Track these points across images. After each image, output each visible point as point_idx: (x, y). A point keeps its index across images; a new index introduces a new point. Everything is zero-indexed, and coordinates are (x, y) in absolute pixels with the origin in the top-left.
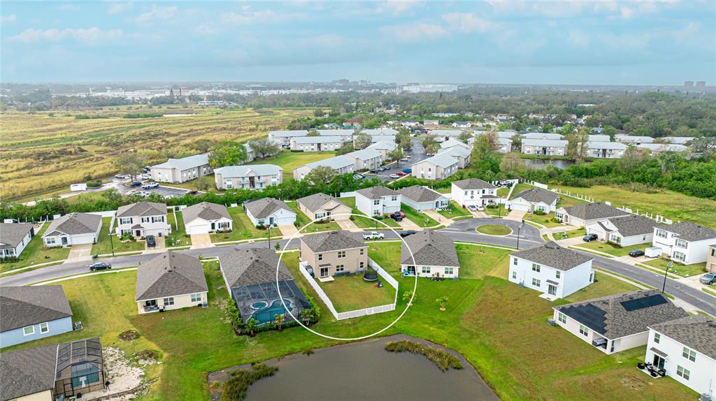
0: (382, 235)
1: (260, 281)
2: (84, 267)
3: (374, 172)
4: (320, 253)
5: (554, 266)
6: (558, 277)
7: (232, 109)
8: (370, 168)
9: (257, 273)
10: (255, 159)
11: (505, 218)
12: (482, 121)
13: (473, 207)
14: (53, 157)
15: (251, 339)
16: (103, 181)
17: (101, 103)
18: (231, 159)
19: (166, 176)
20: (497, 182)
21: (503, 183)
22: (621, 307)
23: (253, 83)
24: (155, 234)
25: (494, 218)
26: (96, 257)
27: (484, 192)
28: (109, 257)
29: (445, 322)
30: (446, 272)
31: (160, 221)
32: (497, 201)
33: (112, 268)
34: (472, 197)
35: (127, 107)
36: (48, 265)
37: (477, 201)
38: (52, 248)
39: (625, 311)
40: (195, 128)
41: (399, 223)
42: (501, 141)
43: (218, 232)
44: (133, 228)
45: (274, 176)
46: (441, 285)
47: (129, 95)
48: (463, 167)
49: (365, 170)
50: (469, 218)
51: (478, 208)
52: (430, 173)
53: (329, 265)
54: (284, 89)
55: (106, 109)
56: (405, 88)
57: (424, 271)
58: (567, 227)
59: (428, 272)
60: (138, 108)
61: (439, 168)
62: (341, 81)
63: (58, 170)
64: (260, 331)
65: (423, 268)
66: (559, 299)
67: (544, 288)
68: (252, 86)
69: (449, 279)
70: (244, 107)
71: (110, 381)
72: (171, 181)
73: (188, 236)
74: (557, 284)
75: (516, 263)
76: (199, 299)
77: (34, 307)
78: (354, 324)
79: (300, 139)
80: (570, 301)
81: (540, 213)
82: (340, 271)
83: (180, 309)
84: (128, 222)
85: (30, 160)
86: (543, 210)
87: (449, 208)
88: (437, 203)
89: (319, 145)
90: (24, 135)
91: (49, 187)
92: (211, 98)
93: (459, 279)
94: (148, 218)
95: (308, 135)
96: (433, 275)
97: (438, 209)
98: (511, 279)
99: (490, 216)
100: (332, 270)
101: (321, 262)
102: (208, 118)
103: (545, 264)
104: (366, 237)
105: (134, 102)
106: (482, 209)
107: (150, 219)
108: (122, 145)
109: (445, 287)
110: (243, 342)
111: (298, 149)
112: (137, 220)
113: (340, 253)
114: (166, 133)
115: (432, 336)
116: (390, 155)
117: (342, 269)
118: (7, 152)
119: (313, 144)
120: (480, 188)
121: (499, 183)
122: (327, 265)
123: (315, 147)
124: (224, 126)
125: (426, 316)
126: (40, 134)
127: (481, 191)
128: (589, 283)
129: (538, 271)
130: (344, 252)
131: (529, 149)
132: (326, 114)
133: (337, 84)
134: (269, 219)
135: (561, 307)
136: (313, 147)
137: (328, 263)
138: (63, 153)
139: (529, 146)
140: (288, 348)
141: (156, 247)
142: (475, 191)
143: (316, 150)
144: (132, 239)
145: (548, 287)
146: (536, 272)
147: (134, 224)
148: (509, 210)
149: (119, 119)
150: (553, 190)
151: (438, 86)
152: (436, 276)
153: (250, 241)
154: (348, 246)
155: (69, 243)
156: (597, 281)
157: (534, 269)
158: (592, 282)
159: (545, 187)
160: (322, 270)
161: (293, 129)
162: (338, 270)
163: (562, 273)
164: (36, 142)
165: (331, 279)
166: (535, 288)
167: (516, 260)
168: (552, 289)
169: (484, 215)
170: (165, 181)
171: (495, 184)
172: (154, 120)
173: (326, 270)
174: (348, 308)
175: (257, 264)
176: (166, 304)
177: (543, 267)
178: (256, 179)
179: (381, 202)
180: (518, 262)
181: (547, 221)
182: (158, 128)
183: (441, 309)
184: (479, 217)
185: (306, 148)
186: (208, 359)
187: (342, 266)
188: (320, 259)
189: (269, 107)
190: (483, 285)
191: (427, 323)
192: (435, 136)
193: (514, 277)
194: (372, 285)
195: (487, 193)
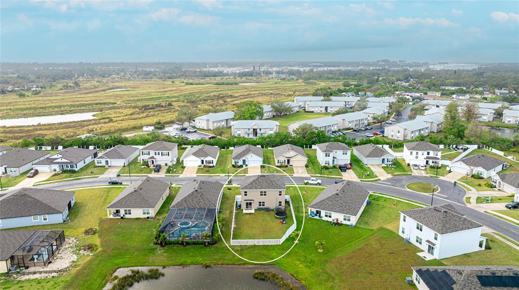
0: (319, 181)
1: (192, 206)
2: (106, 182)
3: (356, 131)
4: (246, 190)
5: (433, 228)
6: (436, 239)
7: (289, 80)
8: (354, 128)
9: (193, 200)
10: (274, 116)
11: (441, 178)
12: (481, 93)
13: (416, 165)
14: (151, 109)
15: (161, 248)
16: (166, 126)
17: (206, 75)
18: (249, 115)
19: (203, 125)
20: (454, 146)
21: (460, 148)
22: (476, 280)
23: (314, 62)
24: (163, 164)
25: (431, 177)
26: (118, 176)
27: (428, 153)
28: (127, 176)
29: (314, 262)
30: (345, 219)
31: (166, 155)
32: (441, 163)
33: (123, 184)
34: (417, 157)
35: (220, 78)
36: (89, 178)
37: (421, 162)
38: (99, 166)
39: (480, 285)
40: (252, 93)
41: (343, 173)
42: (481, 111)
43: (205, 166)
44: (149, 158)
45: (271, 129)
46: (336, 230)
47: (226, 70)
48: (435, 131)
49: (349, 129)
50: (408, 175)
51: (420, 167)
52: (398, 134)
53: (253, 200)
54: (334, 66)
55: (208, 79)
56: (431, 67)
57: (326, 216)
58: (500, 192)
59: (330, 217)
60: (227, 79)
61: (406, 131)
62: (383, 61)
63: (147, 116)
64: (170, 243)
65: (326, 212)
66: (436, 259)
67: (424, 246)
68: (313, 64)
69: (346, 225)
70: (298, 79)
71: (53, 262)
72: (205, 128)
73: (184, 168)
74: (434, 245)
75: (404, 220)
76: (148, 213)
77: (42, 203)
78: (241, 250)
79: (315, 104)
80: (445, 263)
81: (479, 177)
82: (262, 207)
83: (134, 218)
84: (147, 154)
85: (137, 110)
86: (481, 174)
87: (394, 164)
88: (383, 160)
89: (326, 108)
90: (148, 94)
91: (133, 127)
92: (278, 73)
93: (355, 226)
94: (159, 153)
95: (323, 100)
96: (333, 220)
97: (384, 165)
98: (400, 234)
99: (428, 175)
100: (255, 205)
101: (246, 197)
102: (267, 86)
103: (427, 225)
104: (306, 181)
105: (227, 75)
106: (424, 168)
107: (160, 154)
108: (197, 103)
109: (337, 232)
110: (154, 249)
111: (310, 110)
112: (152, 153)
113: (262, 192)
114: (231, 95)
115: (297, 272)
116: (374, 118)
117: (263, 205)
118: (130, 105)
119: (321, 107)
120: (425, 150)
121: (456, 147)
122: (250, 200)
123: (323, 110)
124: (271, 92)
125: (303, 254)
126: (157, 94)
127: (426, 153)
128: (478, 249)
129: (421, 230)
130: (265, 192)
131: (509, 119)
132: (352, 85)
133: (380, 63)
134: (242, 160)
135: (419, 268)
136: (321, 109)
137: (252, 199)
138: (158, 106)
139: (509, 117)
140: (183, 260)
141: (159, 173)
142: (420, 153)
143: (324, 111)
144: (148, 165)
145: (428, 247)
146: (419, 230)
147: (150, 156)
148: (450, 171)
149: (210, 85)
150: (509, 157)
151: (460, 64)
152: (335, 221)
153: (222, 175)
154: (269, 188)
155: (109, 165)
156: (490, 248)
157: (418, 228)
158: (483, 248)
159: (501, 153)
160: (247, 203)
161: (315, 96)
162: (260, 205)
163: (439, 236)
164: (151, 98)
165: (253, 211)
166: (417, 245)
167: (404, 217)
168: (431, 249)
169: (423, 174)
170: (202, 128)
171: (452, 147)
172: (230, 87)
173: (251, 204)
174: (246, 237)
175: (195, 193)
176: (126, 213)
177: (424, 227)
178: (258, 130)
179: (332, 155)
180: (406, 219)
181: (480, 185)
182: (227, 92)
183: (319, 250)
184: (417, 175)
185: (316, 110)
186: (124, 258)
187: (264, 203)
188: (246, 195)
189: (315, 80)
190: (372, 235)
191: (299, 260)
192: (427, 105)
193: (403, 232)
194: (279, 221)
195: (432, 154)
